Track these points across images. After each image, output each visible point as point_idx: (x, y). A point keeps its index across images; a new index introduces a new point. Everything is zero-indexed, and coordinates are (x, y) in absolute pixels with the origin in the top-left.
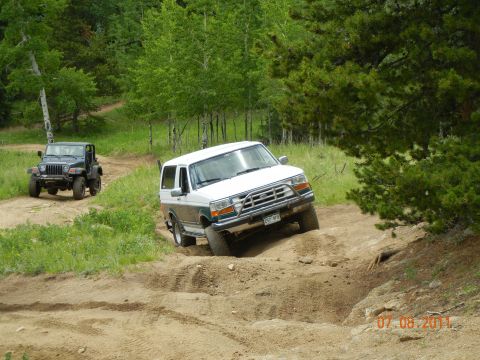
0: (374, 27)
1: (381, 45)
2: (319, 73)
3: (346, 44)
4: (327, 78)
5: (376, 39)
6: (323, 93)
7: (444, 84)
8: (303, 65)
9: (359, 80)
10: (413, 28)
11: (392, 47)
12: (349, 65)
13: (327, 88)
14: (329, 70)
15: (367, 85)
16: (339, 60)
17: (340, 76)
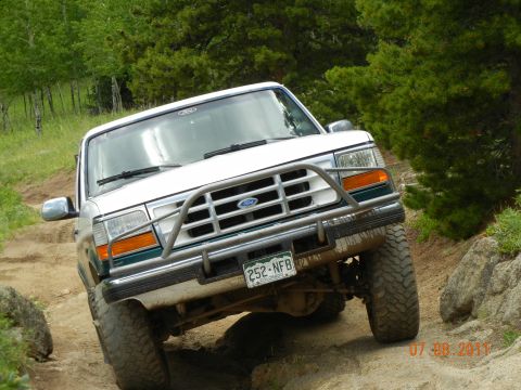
0: (200, 18)
1: (207, 31)
2: (162, 58)
3: (180, 34)
4: (169, 62)
5: (203, 27)
6: (167, 74)
7: (259, 58)
8: (148, 53)
9: (194, 61)
10: (231, 17)
11: (216, 32)
12: (185, 50)
13: (170, 70)
14: (169, 55)
15: (201, 65)
16: (176, 47)
17: (179, 59)
